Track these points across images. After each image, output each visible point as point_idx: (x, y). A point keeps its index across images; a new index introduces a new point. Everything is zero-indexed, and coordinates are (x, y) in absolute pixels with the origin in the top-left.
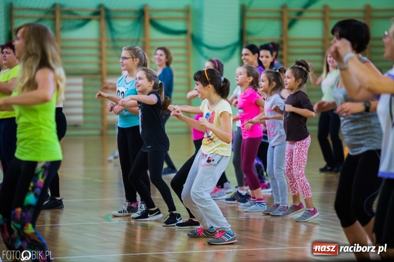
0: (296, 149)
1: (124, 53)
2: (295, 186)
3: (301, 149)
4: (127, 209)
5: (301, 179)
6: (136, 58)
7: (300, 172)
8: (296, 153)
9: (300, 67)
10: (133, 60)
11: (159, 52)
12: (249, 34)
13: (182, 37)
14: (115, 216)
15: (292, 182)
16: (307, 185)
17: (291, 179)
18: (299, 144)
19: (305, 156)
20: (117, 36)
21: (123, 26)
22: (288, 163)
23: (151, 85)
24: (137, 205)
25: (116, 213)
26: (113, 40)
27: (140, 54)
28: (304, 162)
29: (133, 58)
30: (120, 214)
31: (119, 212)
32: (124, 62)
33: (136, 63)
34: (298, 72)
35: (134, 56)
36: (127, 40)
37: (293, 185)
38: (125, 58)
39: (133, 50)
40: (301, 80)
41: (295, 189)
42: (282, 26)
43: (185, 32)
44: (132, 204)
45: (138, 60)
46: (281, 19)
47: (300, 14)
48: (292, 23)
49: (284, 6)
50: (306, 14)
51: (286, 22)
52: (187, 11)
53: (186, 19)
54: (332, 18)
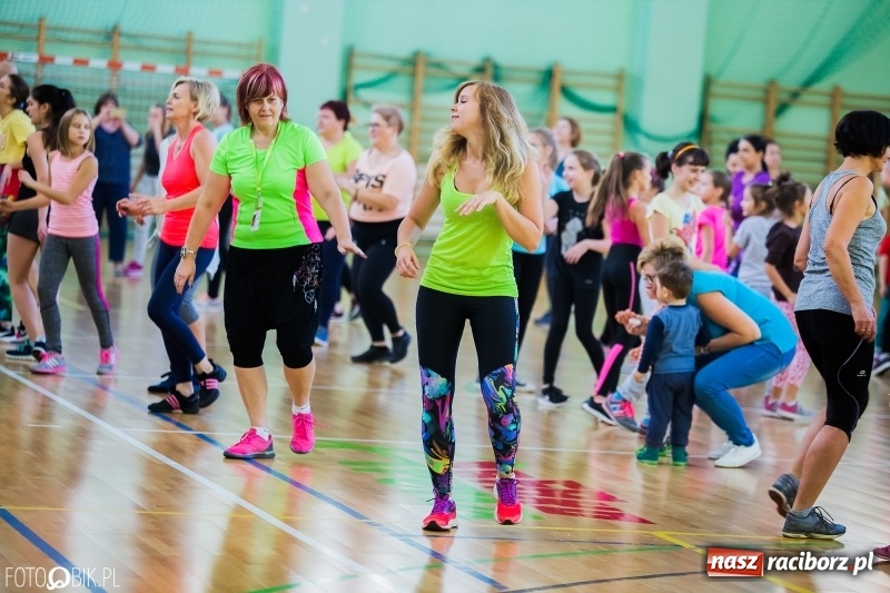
12: (714, 120)
13: (609, 116)
42: (766, 113)
43: (613, 110)
46: (766, 101)
47: (795, 95)
48: (782, 109)
49: (772, 83)
50: (805, 97)
51: (773, 106)
52: (620, 77)
53: (618, 89)
54: (845, 107)
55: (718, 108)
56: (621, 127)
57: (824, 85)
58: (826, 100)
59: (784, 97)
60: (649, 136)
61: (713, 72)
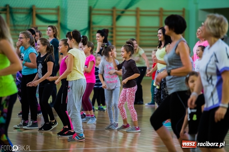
0: (127, 92)
1: (21, 35)
2: (124, 114)
3: (131, 92)
4: (23, 124)
5: (131, 110)
6: (28, 38)
7: (131, 106)
8: (128, 95)
9: (129, 44)
10: (26, 39)
11: (49, 28)
12: (94, 23)
13: (55, 24)
14: (16, 128)
15: (121, 112)
16: (135, 114)
17: (121, 110)
18: (129, 89)
19: (133, 97)
20: (16, 24)
21: (20, 18)
22: (121, 100)
23: (45, 48)
24: (28, 122)
25: (16, 126)
26: (14, 26)
27: (30, 36)
28: (133, 100)
29: (26, 38)
30: (18, 127)
31: (18, 126)
32: (21, 40)
33: (28, 41)
34: (128, 48)
35: (26, 37)
36: (22, 26)
37: (122, 113)
38: (21, 38)
39: (26, 33)
40: (130, 52)
41: (124, 116)
44: (25, 121)
45: (29, 39)
46: (112, 15)
47: (122, 12)
48: (118, 17)
49: (114, 8)
50: (126, 13)
51: (115, 17)
52: (58, 9)
53: (58, 14)
54: (141, 15)
55: (95, 19)
56: (60, 28)
57: (133, 8)
58: (134, 13)
59: (119, 13)
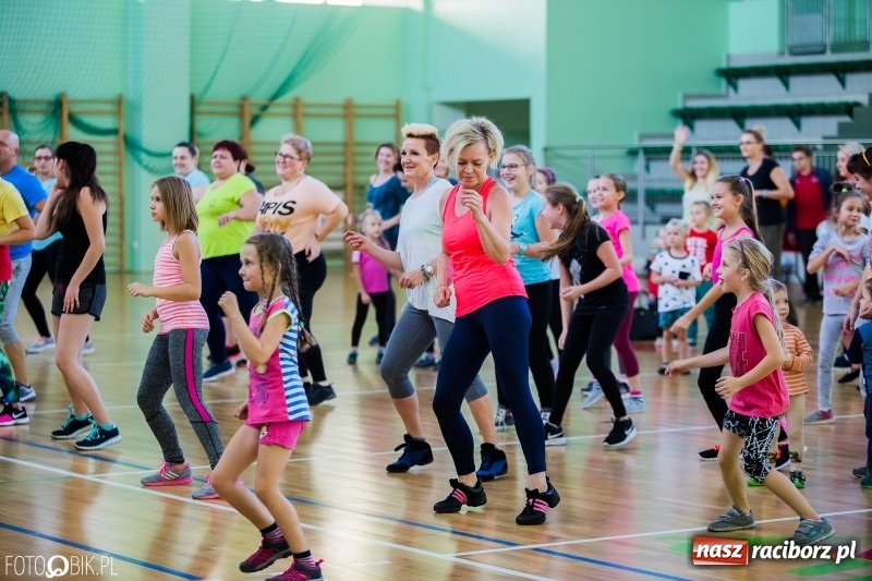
12: (200, 135)
13: (111, 138)
42: (242, 124)
43: (115, 132)
46: (241, 115)
47: (264, 108)
48: (255, 120)
49: (244, 98)
50: (272, 109)
51: (248, 119)
52: (119, 102)
53: (118, 113)
54: (306, 115)
55: (203, 124)
56: (123, 146)
57: (287, 98)
58: (288, 110)
59: (256, 110)
60: (149, 153)
61: (197, 92)
